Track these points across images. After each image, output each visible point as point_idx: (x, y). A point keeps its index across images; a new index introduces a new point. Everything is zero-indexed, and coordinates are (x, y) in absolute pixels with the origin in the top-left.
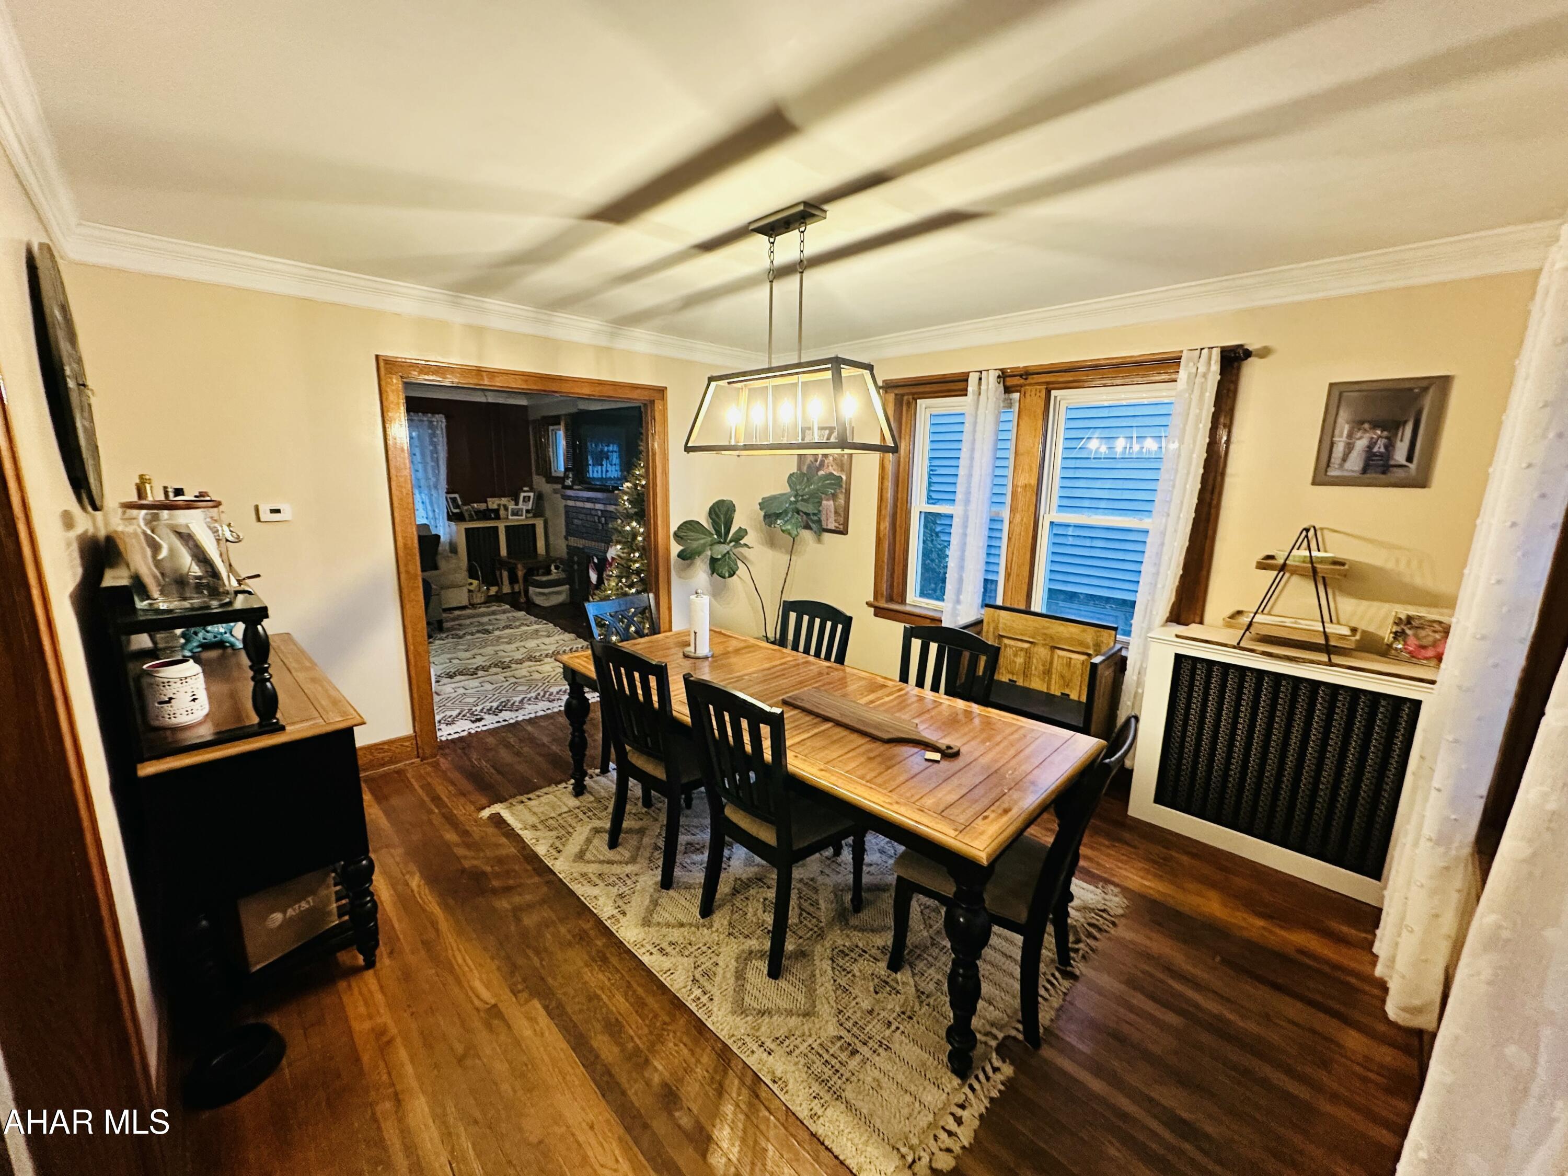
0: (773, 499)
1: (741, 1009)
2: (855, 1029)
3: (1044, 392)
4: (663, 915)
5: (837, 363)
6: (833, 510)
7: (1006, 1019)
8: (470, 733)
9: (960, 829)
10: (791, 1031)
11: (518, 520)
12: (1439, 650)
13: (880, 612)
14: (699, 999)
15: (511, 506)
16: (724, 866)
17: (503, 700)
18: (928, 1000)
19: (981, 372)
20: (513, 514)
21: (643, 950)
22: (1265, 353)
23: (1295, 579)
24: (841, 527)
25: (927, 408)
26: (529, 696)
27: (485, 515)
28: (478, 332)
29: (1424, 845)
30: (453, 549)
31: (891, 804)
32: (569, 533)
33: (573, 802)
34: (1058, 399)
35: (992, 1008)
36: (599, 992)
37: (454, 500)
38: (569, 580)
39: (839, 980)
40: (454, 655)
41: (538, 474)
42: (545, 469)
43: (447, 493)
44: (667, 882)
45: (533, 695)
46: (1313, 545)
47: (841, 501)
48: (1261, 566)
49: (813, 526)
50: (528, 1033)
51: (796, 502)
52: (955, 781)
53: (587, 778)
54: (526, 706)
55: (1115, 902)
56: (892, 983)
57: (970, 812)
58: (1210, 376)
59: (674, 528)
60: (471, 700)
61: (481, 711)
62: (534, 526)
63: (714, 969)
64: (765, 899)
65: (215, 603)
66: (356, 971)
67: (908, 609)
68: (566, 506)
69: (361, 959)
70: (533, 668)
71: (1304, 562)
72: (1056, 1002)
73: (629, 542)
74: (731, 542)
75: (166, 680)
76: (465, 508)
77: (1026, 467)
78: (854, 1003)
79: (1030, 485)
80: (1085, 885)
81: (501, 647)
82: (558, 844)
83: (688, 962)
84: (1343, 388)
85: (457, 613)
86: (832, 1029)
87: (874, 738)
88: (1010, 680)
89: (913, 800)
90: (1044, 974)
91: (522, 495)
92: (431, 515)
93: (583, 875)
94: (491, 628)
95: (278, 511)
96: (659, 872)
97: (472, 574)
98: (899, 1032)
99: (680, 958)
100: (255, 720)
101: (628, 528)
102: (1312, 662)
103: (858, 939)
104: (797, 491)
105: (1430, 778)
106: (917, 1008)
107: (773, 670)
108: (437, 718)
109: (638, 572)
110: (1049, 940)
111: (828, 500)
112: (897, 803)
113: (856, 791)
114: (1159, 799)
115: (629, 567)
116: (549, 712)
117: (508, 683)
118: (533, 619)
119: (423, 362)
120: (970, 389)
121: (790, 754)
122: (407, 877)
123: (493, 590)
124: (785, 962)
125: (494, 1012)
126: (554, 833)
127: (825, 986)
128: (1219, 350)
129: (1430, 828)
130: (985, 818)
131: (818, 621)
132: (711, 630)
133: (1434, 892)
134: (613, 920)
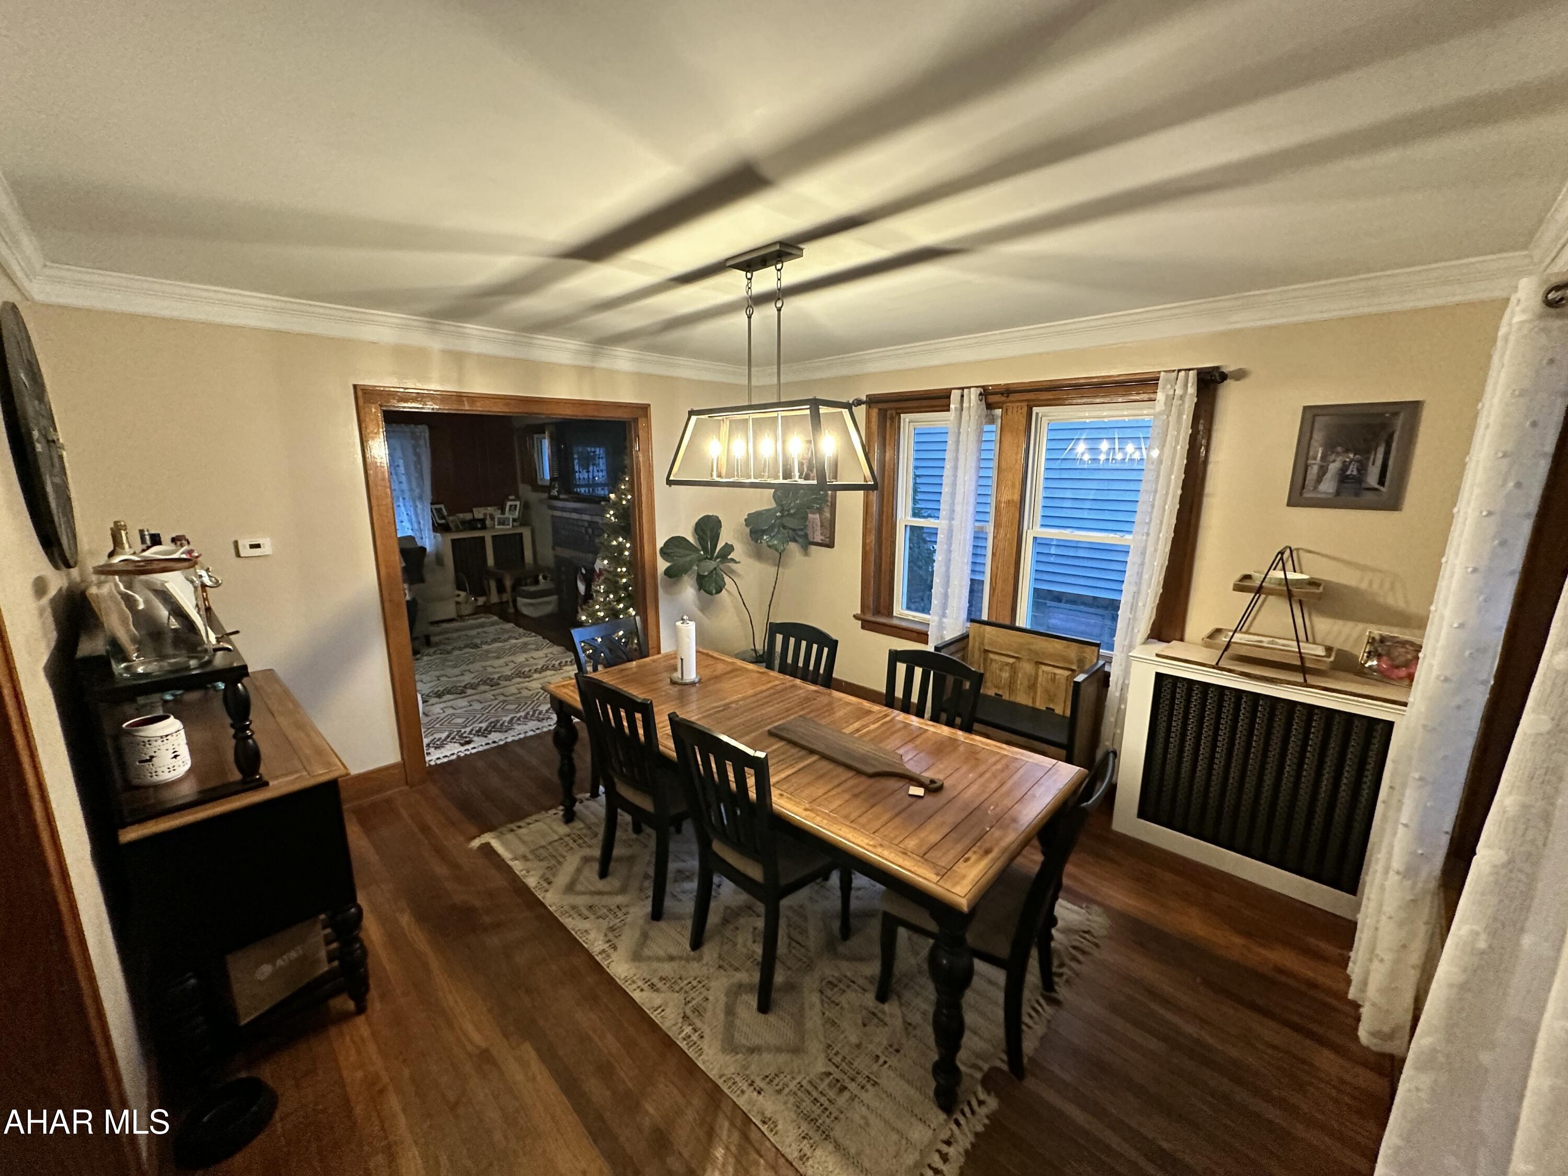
0: (758, 514)
1: (730, 1046)
2: (844, 1064)
3: (1025, 409)
4: (654, 949)
5: (815, 404)
6: (819, 524)
7: (992, 1049)
8: (459, 757)
9: (942, 873)
10: (779, 1068)
11: (503, 530)
12: (1411, 671)
13: (867, 625)
14: (689, 1037)
15: (498, 515)
16: (713, 893)
17: (493, 720)
18: (914, 1032)
19: (963, 389)
20: (499, 524)
21: (634, 986)
22: (1240, 375)
23: (1271, 598)
24: (828, 540)
25: (911, 424)
26: (518, 715)
27: (471, 525)
28: (457, 358)
29: (1393, 878)
30: (439, 560)
31: (875, 846)
32: (556, 544)
33: (563, 829)
34: (1040, 415)
35: (976, 1038)
36: (591, 1033)
37: (439, 511)
38: (557, 591)
39: (827, 1013)
40: (442, 672)
41: (523, 482)
42: (531, 478)
43: (432, 504)
44: (657, 914)
45: (523, 714)
46: (1289, 565)
47: (827, 515)
48: (1239, 588)
49: (800, 540)
50: (520, 1077)
51: (782, 517)
52: (938, 819)
53: (577, 804)
54: (516, 726)
55: (1098, 921)
56: (880, 1015)
57: (952, 854)
58: (1187, 399)
59: (660, 544)
60: (460, 721)
61: (470, 733)
62: (521, 535)
63: (704, 1004)
64: (755, 929)
65: (193, 663)
66: (346, 1017)
67: (895, 622)
68: (553, 516)
69: (351, 1005)
70: (522, 685)
71: (1280, 584)
72: (1040, 1029)
73: (616, 557)
74: (717, 558)
75: (147, 739)
76: (451, 518)
77: (1010, 483)
78: (842, 1037)
79: (1013, 501)
80: (1069, 905)
81: (488, 663)
82: (548, 875)
83: (679, 998)
84: (1319, 412)
85: (445, 625)
86: (820, 1066)
87: (859, 772)
88: (996, 694)
89: (896, 842)
90: (1029, 1001)
91: (509, 503)
92: (416, 526)
93: (574, 907)
94: (478, 641)
95: (258, 546)
96: (649, 902)
97: (460, 586)
98: (886, 1066)
99: (670, 994)
100: (237, 776)
101: (614, 543)
102: (1289, 683)
103: (847, 968)
104: (782, 506)
105: (1399, 810)
106: (904, 1041)
107: (759, 696)
108: (426, 741)
109: (625, 587)
110: (1033, 964)
111: (813, 513)
112: (881, 845)
113: (841, 833)
114: (1142, 813)
115: (617, 582)
116: (538, 732)
117: (496, 702)
118: (521, 630)
119: (402, 390)
120: (952, 406)
121: (775, 793)
122: (398, 914)
123: (481, 600)
124: (774, 995)
125: (485, 1058)
126: (545, 864)
127: (813, 1021)
128: (1195, 371)
129: (1397, 863)
130: (967, 860)
131: (804, 643)
132: (697, 652)
133: (1401, 924)
134: (604, 955)
